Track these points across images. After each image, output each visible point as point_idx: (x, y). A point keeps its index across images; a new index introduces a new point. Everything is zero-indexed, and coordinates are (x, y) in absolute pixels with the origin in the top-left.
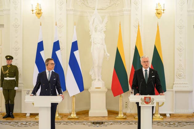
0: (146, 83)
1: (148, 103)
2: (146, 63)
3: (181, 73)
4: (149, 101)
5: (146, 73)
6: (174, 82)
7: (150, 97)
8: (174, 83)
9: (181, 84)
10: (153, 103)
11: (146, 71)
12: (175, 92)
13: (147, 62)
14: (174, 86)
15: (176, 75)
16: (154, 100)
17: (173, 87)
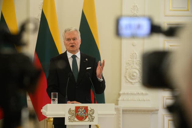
0: (76, 80)
1: (83, 118)
2: (72, 41)
3: (135, 72)
4: (84, 115)
5: (74, 62)
6: (120, 89)
7: (87, 107)
8: (121, 92)
9: (134, 94)
10: (93, 119)
11: (74, 57)
12: (123, 111)
13: (74, 39)
14: (120, 99)
15: (126, 77)
16: (93, 113)
17: (118, 101)
